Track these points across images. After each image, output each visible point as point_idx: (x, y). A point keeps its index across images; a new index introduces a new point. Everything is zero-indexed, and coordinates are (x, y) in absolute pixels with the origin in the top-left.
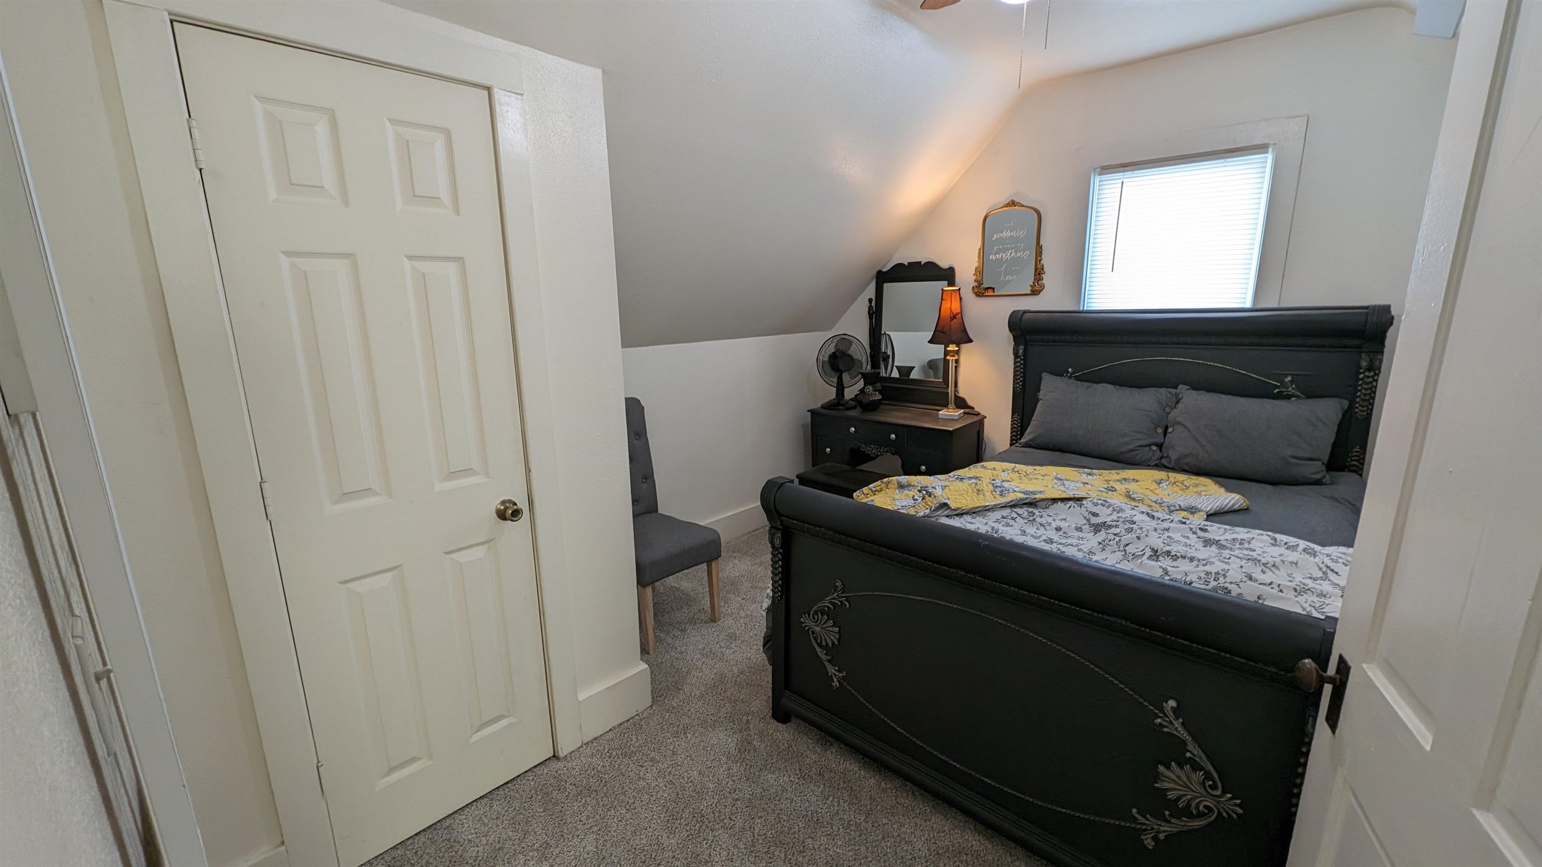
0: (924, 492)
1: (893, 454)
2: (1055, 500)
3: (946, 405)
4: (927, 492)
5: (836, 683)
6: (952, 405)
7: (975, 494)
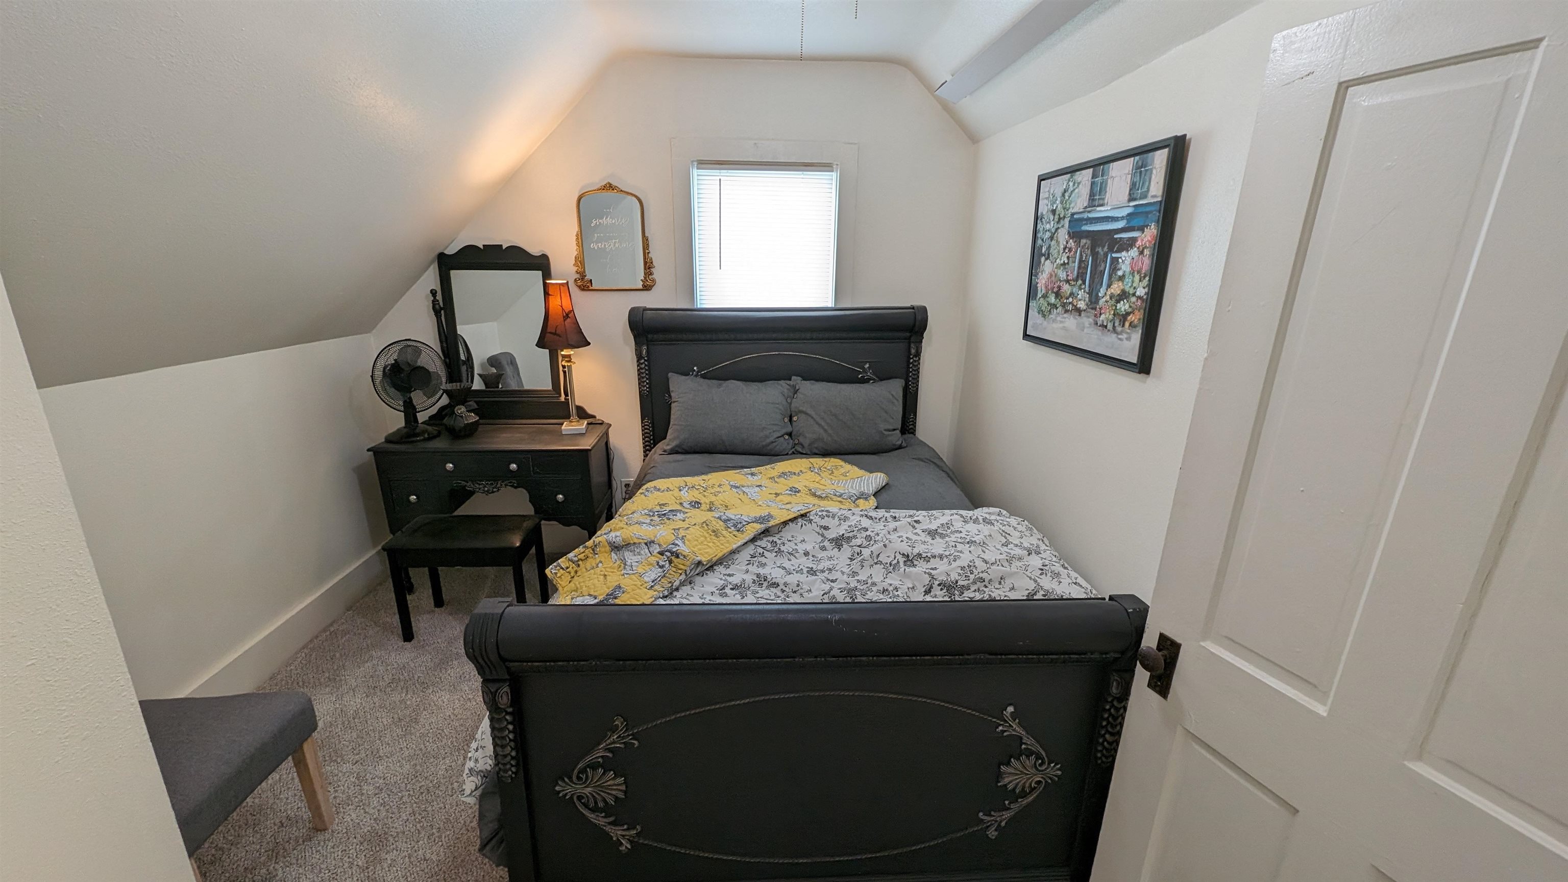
0: (668, 554)
1: (516, 488)
2: (785, 523)
3: (567, 417)
4: (672, 553)
5: (626, 845)
6: (574, 417)
7: (714, 538)
